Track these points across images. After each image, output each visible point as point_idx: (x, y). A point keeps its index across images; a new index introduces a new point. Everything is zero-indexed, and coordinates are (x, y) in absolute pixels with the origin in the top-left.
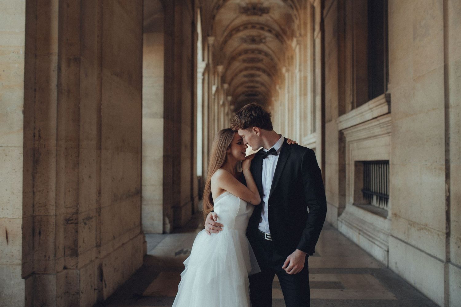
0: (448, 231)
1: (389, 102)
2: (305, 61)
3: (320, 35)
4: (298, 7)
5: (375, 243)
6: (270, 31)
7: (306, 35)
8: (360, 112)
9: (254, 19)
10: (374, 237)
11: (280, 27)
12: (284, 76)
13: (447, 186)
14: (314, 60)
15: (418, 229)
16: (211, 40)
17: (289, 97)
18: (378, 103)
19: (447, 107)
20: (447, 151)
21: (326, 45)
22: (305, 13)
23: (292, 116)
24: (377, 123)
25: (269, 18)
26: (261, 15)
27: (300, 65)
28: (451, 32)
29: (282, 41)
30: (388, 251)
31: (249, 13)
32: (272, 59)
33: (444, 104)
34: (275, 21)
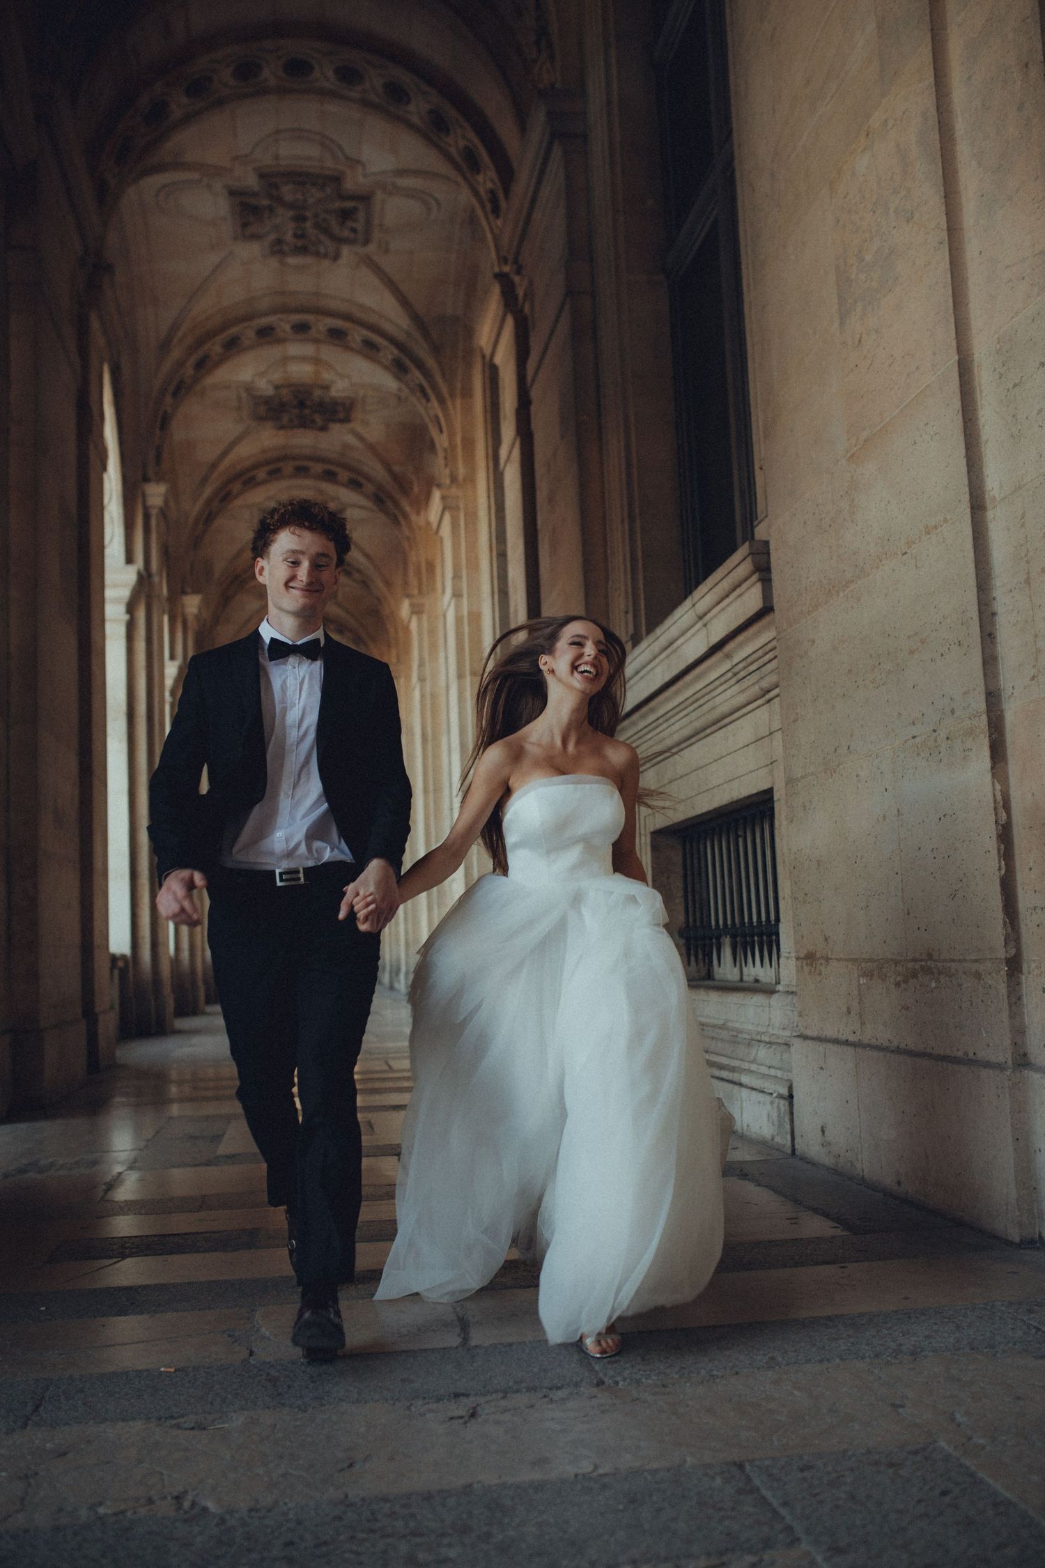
0: (1013, 952)
1: (763, 570)
2: (473, 565)
3: (516, 453)
4: (445, 390)
5: (741, 1085)
6: (355, 485)
7: (471, 480)
8: (663, 641)
9: (304, 440)
10: (736, 1063)
11: (388, 467)
12: (407, 629)
13: (998, 787)
14: (502, 556)
15: (899, 979)
16: (156, 493)
17: (422, 696)
18: (725, 585)
19: (978, 505)
20: (990, 661)
21: (540, 471)
22: (468, 410)
23: (436, 756)
24: (726, 666)
25: (351, 439)
26: (324, 429)
27: (457, 576)
28: (972, 248)
29: (396, 518)
30: (791, 1096)
31: (285, 419)
32: (365, 583)
33: (966, 498)
34: (371, 447)
